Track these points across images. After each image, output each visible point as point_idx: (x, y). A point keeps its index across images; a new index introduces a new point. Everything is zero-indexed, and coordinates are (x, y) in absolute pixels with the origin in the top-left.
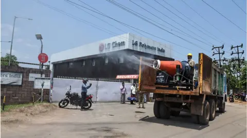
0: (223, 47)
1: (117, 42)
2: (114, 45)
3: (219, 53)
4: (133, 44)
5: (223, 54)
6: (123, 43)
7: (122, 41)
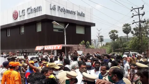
0: (142, 8)
1: (33, 8)
2: (29, 11)
3: (139, 15)
4: (51, 9)
5: (143, 15)
6: (39, 9)
7: (39, 6)
